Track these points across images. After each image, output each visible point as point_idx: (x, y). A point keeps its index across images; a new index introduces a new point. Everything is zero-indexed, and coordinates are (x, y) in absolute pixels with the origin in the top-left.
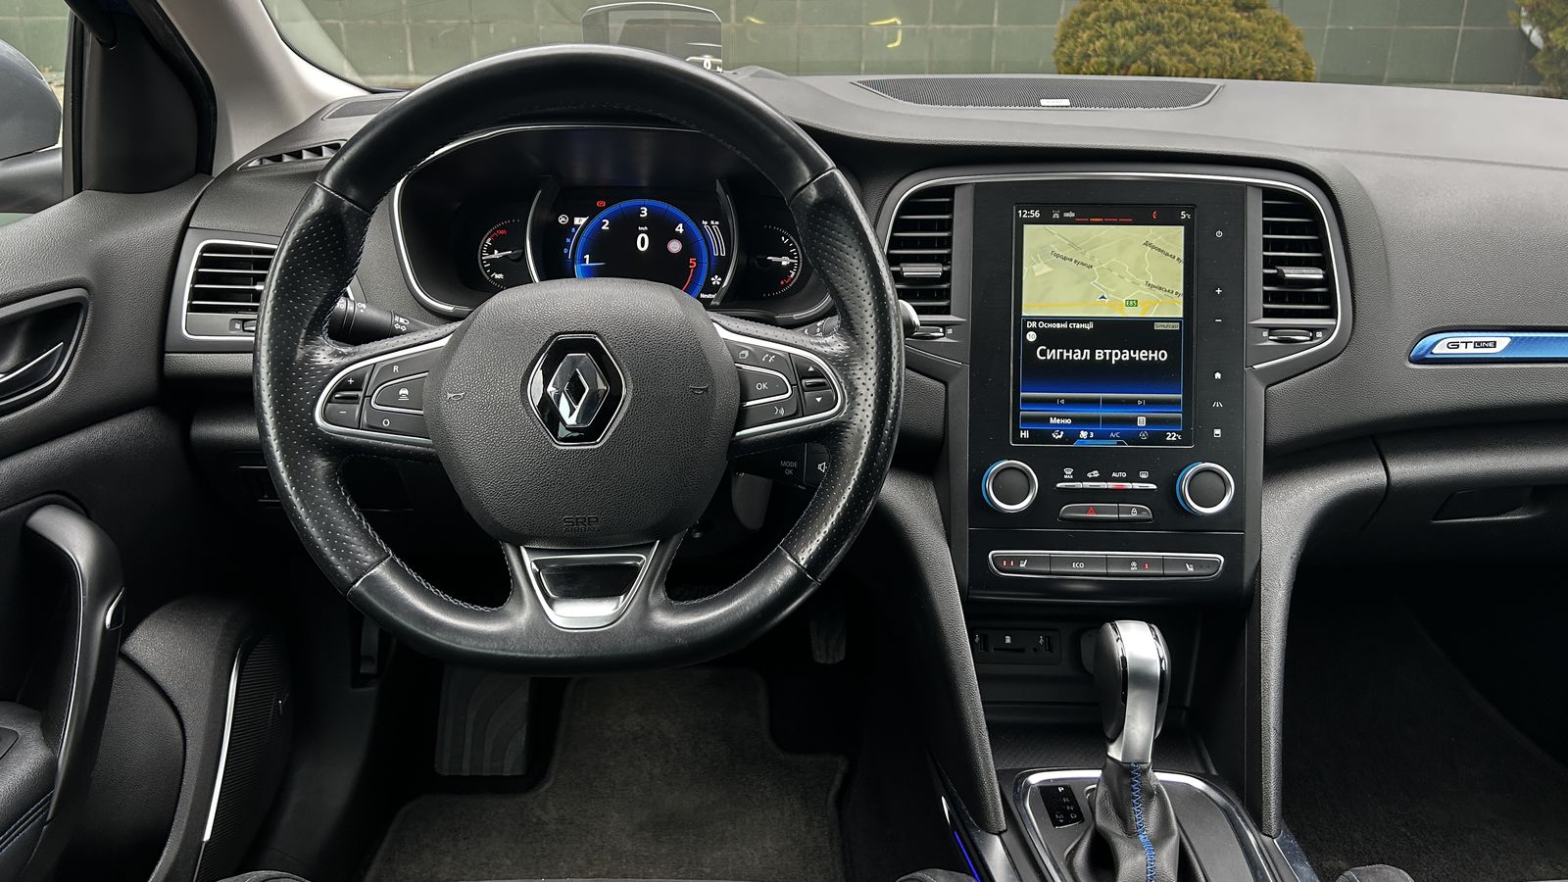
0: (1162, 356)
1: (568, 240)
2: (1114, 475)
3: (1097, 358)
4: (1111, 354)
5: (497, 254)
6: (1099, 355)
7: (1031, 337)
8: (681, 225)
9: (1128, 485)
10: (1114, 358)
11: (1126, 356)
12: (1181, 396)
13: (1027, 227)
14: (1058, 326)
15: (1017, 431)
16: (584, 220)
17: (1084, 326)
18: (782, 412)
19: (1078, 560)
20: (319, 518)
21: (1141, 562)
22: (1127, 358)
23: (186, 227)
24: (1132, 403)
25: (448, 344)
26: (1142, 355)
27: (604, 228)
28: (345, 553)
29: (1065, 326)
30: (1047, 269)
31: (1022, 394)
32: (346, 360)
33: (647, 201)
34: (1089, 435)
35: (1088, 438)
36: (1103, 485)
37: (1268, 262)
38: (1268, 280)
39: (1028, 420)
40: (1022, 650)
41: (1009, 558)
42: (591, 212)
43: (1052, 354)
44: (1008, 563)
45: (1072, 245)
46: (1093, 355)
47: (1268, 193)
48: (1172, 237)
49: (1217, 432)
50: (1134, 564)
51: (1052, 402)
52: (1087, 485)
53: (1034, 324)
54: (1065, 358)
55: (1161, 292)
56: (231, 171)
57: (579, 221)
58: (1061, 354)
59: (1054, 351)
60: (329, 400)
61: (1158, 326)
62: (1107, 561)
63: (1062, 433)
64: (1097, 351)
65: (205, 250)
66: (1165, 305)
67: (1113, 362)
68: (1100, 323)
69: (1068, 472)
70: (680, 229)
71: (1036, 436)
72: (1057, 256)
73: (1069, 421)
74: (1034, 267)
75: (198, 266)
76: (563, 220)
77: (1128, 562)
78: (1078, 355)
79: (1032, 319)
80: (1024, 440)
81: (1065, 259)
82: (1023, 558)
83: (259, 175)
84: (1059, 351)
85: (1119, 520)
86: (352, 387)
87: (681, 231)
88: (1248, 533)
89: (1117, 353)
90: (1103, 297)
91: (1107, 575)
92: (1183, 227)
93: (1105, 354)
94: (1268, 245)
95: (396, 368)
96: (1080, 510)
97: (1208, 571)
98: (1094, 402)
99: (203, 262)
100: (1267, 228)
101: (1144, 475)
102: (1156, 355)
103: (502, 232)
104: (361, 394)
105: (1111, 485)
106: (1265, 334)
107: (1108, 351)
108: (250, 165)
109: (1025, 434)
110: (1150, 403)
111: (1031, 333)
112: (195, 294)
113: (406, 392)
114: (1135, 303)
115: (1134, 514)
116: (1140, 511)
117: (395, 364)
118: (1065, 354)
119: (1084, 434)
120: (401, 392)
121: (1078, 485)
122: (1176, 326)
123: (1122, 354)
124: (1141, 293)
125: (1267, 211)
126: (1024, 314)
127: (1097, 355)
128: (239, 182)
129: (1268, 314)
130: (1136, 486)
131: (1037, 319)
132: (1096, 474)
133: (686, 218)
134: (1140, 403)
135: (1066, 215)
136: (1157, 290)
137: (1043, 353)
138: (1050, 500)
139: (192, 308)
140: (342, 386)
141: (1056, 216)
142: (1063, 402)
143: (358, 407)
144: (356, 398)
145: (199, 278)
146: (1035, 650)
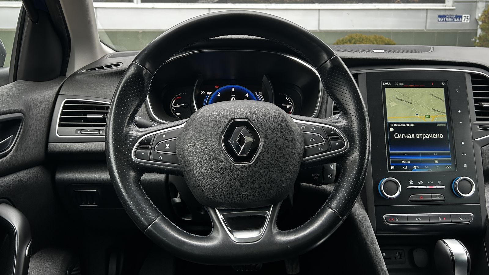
0: (441, 136)
1: (205, 100)
2: (428, 182)
3: (417, 137)
4: (422, 136)
5: (178, 106)
6: (418, 136)
7: (392, 130)
8: (247, 94)
9: (434, 187)
10: (423, 137)
11: (428, 136)
12: (450, 151)
13: (386, 89)
14: (401, 125)
15: (390, 167)
16: (211, 93)
17: (410, 125)
18: (322, 150)
19: (418, 217)
21: (442, 217)
22: (428, 137)
23: (58, 94)
24: (432, 154)
25: (184, 126)
26: (434, 136)
27: (218, 95)
29: (404, 125)
30: (395, 104)
31: (390, 152)
32: (143, 133)
33: (234, 86)
34: (417, 167)
35: (417, 168)
36: (425, 187)
37: (476, 101)
38: (477, 108)
39: (393, 162)
40: (390, 258)
41: (391, 217)
42: (213, 90)
43: (400, 136)
44: (391, 219)
45: (403, 95)
46: (415, 136)
47: (473, 75)
48: (440, 92)
49: (465, 165)
50: (440, 218)
51: (402, 155)
52: (419, 187)
53: (392, 125)
54: (405, 138)
55: (439, 113)
57: (209, 93)
58: (404, 136)
59: (401, 135)
60: (137, 149)
61: (438, 125)
62: (429, 217)
63: (407, 167)
64: (417, 135)
65: (66, 102)
66: (441, 117)
67: (423, 139)
68: (417, 124)
69: (411, 182)
70: (247, 95)
71: (397, 168)
72: (399, 99)
73: (409, 162)
74: (390, 103)
75: (63, 109)
76: (203, 93)
77: (437, 217)
78: (410, 137)
79: (391, 123)
80: (393, 170)
81: (401, 100)
82: (397, 217)
83: (87, 75)
84: (403, 135)
85: (432, 201)
86: (146, 144)
87: (248, 96)
88: (481, 205)
89: (424, 136)
90: (417, 114)
91: (430, 223)
92: (443, 88)
93: (420, 136)
94: (475, 95)
95: (164, 136)
96: (417, 197)
97: (468, 220)
98: (417, 155)
99: (65, 107)
100: (474, 89)
101: (440, 182)
102: (439, 136)
103: (179, 98)
104: (150, 146)
105: (428, 187)
106: (478, 127)
107: (421, 135)
108: (83, 72)
109: (393, 168)
110: (439, 154)
111: (392, 128)
112: (62, 120)
114: (429, 117)
115: (438, 198)
116: (440, 197)
117: (164, 134)
118: (405, 136)
119: (415, 167)
120: (166, 145)
121: (416, 187)
122: (445, 125)
123: (426, 136)
124: (432, 114)
125: (473, 82)
126: (388, 121)
127: (417, 136)
128: (79, 77)
129: (478, 120)
130: (438, 187)
131: (394, 123)
132: (421, 182)
133: (249, 91)
134: (435, 154)
135: (400, 84)
136: (437, 112)
137: (397, 136)
138: (406, 192)
139: (60, 125)
140: (142, 143)
141: (397, 84)
142: (406, 154)
143: (149, 152)
144: (148, 148)
145: (63, 113)
146: (395, 258)
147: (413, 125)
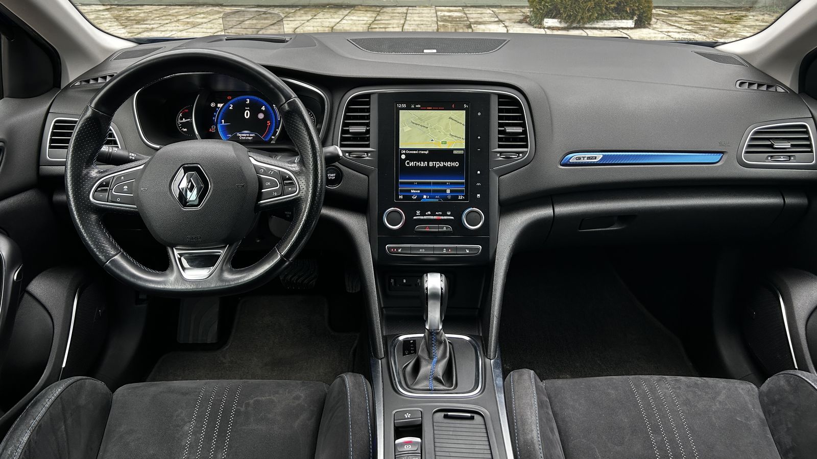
0: (456, 164)
1: (215, 114)
2: (437, 213)
4: (436, 164)
5: (184, 120)
6: (431, 164)
7: (403, 157)
8: (264, 107)
9: (442, 217)
10: (437, 165)
11: (442, 164)
12: (464, 180)
13: (401, 112)
14: (414, 152)
15: (397, 196)
16: (222, 105)
17: (424, 152)
18: (276, 194)
19: (422, 248)
20: (92, 237)
21: (447, 249)
22: (442, 166)
23: (48, 112)
24: (445, 184)
25: (143, 168)
26: (448, 164)
27: (230, 108)
28: (103, 251)
29: (417, 152)
30: (409, 129)
31: (400, 180)
32: (103, 175)
33: (249, 97)
34: (427, 197)
35: (427, 198)
36: (432, 217)
37: (500, 125)
38: (500, 132)
39: (402, 191)
40: (410, 285)
41: (394, 248)
42: (225, 101)
43: (412, 164)
44: (394, 250)
45: (419, 119)
46: (428, 164)
47: (500, 96)
48: (461, 115)
49: (479, 195)
50: (445, 249)
51: (412, 183)
52: (425, 217)
53: (404, 152)
55: (456, 138)
56: (67, 87)
57: (220, 105)
58: (416, 164)
59: (412, 163)
60: (96, 191)
61: (455, 152)
62: (434, 249)
63: (416, 196)
64: (430, 162)
65: (56, 122)
66: (457, 142)
67: (437, 167)
68: (431, 151)
69: (418, 212)
70: (263, 108)
71: (405, 198)
72: (413, 123)
73: (419, 191)
74: (404, 128)
75: (53, 129)
76: (213, 105)
77: (442, 249)
78: (422, 164)
79: (404, 149)
80: (401, 200)
81: (417, 124)
82: (400, 248)
84: (415, 162)
85: (439, 232)
86: (105, 186)
87: (264, 109)
88: (491, 236)
89: (438, 163)
90: (432, 140)
91: (434, 254)
92: (465, 111)
93: (433, 164)
94: (500, 118)
95: (122, 178)
96: (422, 228)
97: (475, 252)
98: (429, 184)
99: (55, 127)
100: (500, 111)
101: (449, 213)
102: (454, 164)
103: (187, 111)
104: (108, 188)
105: (435, 217)
106: (498, 155)
107: (434, 163)
108: (76, 85)
109: (401, 197)
110: (452, 183)
111: (403, 155)
112: (52, 141)
113: (127, 187)
114: (445, 143)
115: (445, 229)
116: (447, 228)
117: (122, 176)
118: (417, 164)
119: (425, 197)
120: (124, 187)
121: (422, 217)
122: (462, 152)
123: (440, 163)
124: (448, 139)
125: (500, 104)
126: (400, 147)
128: (71, 93)
129: (500, 146)
130: (445, 217)
131: (406, 150)
132: (429, 213)
133: (266, 104)
134: (447, 183)
135: (417, 106)
136: (455, 138)
137: (408, 163)
138: (410, 223)
139: (51, 147)
140: (101, 185)
141: (413, 106)
142: (416, 183)
143: (107, 193)
144: (107, 190)
145: (53, 134)
146: (416, 285)
147: (427, 152)
